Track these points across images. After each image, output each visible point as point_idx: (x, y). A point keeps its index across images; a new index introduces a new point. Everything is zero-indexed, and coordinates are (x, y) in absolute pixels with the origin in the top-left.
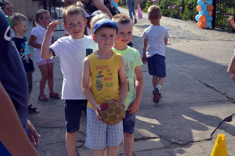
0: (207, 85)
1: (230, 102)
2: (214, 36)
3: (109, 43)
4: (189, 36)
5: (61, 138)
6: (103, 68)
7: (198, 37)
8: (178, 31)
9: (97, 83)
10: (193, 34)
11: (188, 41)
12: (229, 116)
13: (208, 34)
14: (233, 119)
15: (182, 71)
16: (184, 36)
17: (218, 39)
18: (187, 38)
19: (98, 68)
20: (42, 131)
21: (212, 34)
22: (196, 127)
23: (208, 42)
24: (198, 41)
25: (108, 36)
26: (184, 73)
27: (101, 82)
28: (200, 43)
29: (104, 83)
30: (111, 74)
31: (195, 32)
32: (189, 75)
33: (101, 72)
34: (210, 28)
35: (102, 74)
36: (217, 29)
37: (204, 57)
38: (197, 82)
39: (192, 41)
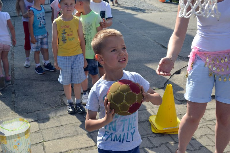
0: (163, 46)
1: (180, 60)
2: (171, 8)
3: (70, 9)
4: (152, 8)
5: (49, 88)
6: (66, 27)
7: (159, 9)
8: (144, 4)
9: (62, 38)
10: (155, 7)
11: (151, 12)
12: (178, 70)
13: (166, 6)
14: (181, 72)
15: (145, 35)
16: (148, 8)
17: (174, 10)
18: (151, 10)
19: (63, 27)
20: (35, 83)
21: (170, 7)
22: (153, 78)
23: (166, 13)
24: (159, 12)
25: (69, 5)
26: (146, 37)
27: (65, 37)
28: (160, 13)
29: (67, 38)
30: (72, 31)
31: (156, 5)
32: (150, 39)
33: (65, 30)
34: (168, 2)
35: (65, 31)
36: (174, 2)
37: (163, 25)
38: (156, 44)
39: (154, 12)
